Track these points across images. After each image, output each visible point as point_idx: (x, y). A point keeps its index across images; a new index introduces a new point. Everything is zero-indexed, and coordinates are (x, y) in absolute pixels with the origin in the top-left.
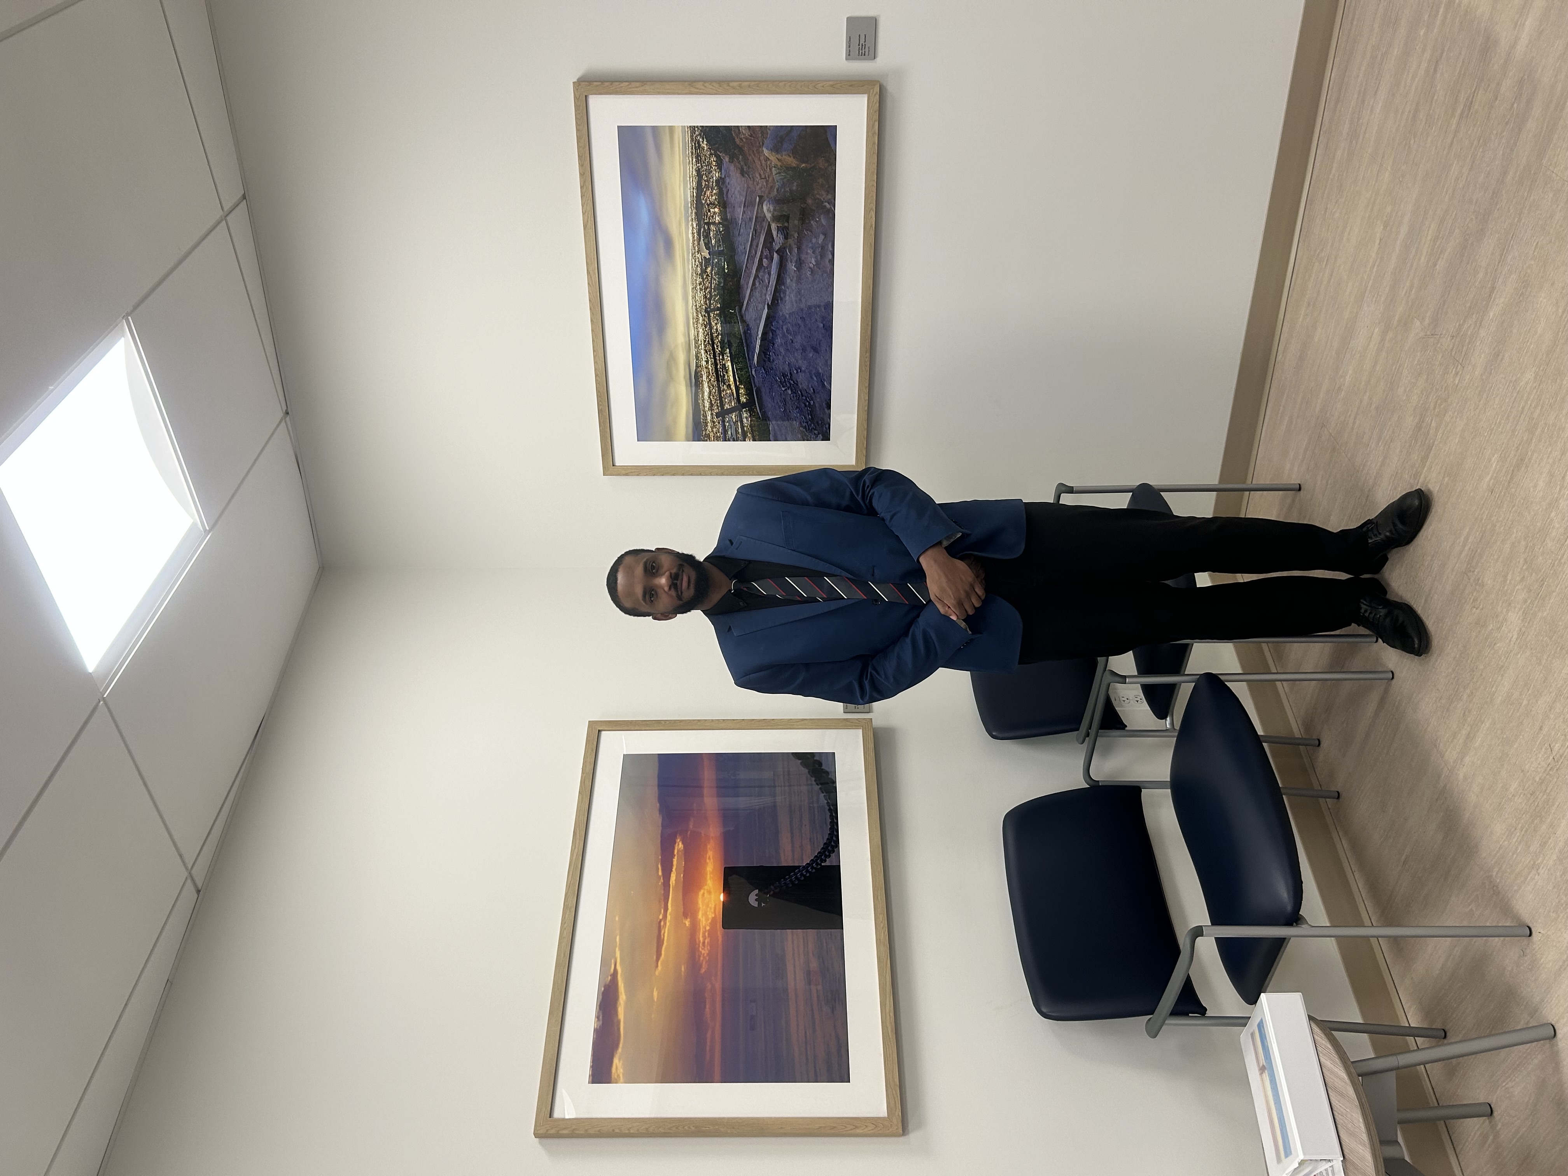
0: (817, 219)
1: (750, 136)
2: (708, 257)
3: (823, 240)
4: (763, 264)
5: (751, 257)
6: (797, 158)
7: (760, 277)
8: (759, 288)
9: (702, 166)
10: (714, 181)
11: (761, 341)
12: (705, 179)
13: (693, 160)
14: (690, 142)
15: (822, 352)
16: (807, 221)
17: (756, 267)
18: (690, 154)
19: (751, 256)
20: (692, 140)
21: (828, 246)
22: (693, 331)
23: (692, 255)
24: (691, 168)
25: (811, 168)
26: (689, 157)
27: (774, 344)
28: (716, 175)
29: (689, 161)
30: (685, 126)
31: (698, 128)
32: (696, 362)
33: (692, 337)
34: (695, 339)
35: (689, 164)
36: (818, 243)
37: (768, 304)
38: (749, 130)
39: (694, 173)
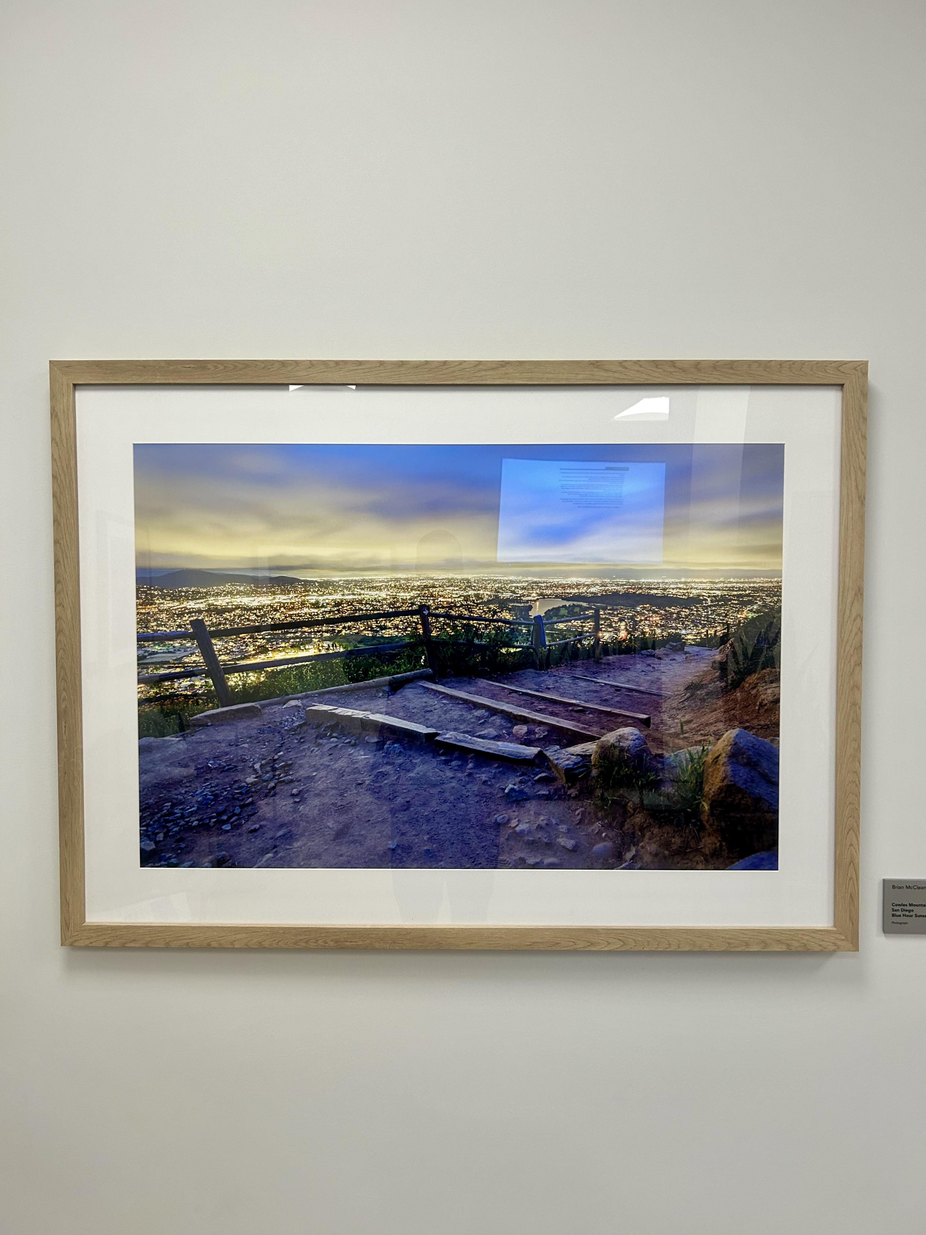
0: (604, 835)
1: (760, 704)
2: (533, 614)
3: (564, 847)
4: (517, 724)
5: (530, 701)
6: (719, 794)
7: (492, 718)
8: (469, 717)
9: (707, 607)
10: (678, 631)
11: (361, 719)
12: (683, 613)
13: (719, 590)
14: (752, 585)
15: (338, 848)
16: (600, 814)
17: (511, 710)
18: (729, 585)
19: (533, 701)
20: (755, 590)
21: (551, 857)
22: (381, 578)
23: (535, 582)
24: (704, 586)
25: (701, 821)
26: (724, 582)
27: (354, 745)
28: (690, 635)
29: (716, 583)
30: (781, 577)
31: (777, 602)
32: (314, 582)
33: (368, 576)
34: (364, 581)
35: (711, 582)
36: (557, 837)
37: (437, 734)
38: (772, 702)
39: (694, 591)
